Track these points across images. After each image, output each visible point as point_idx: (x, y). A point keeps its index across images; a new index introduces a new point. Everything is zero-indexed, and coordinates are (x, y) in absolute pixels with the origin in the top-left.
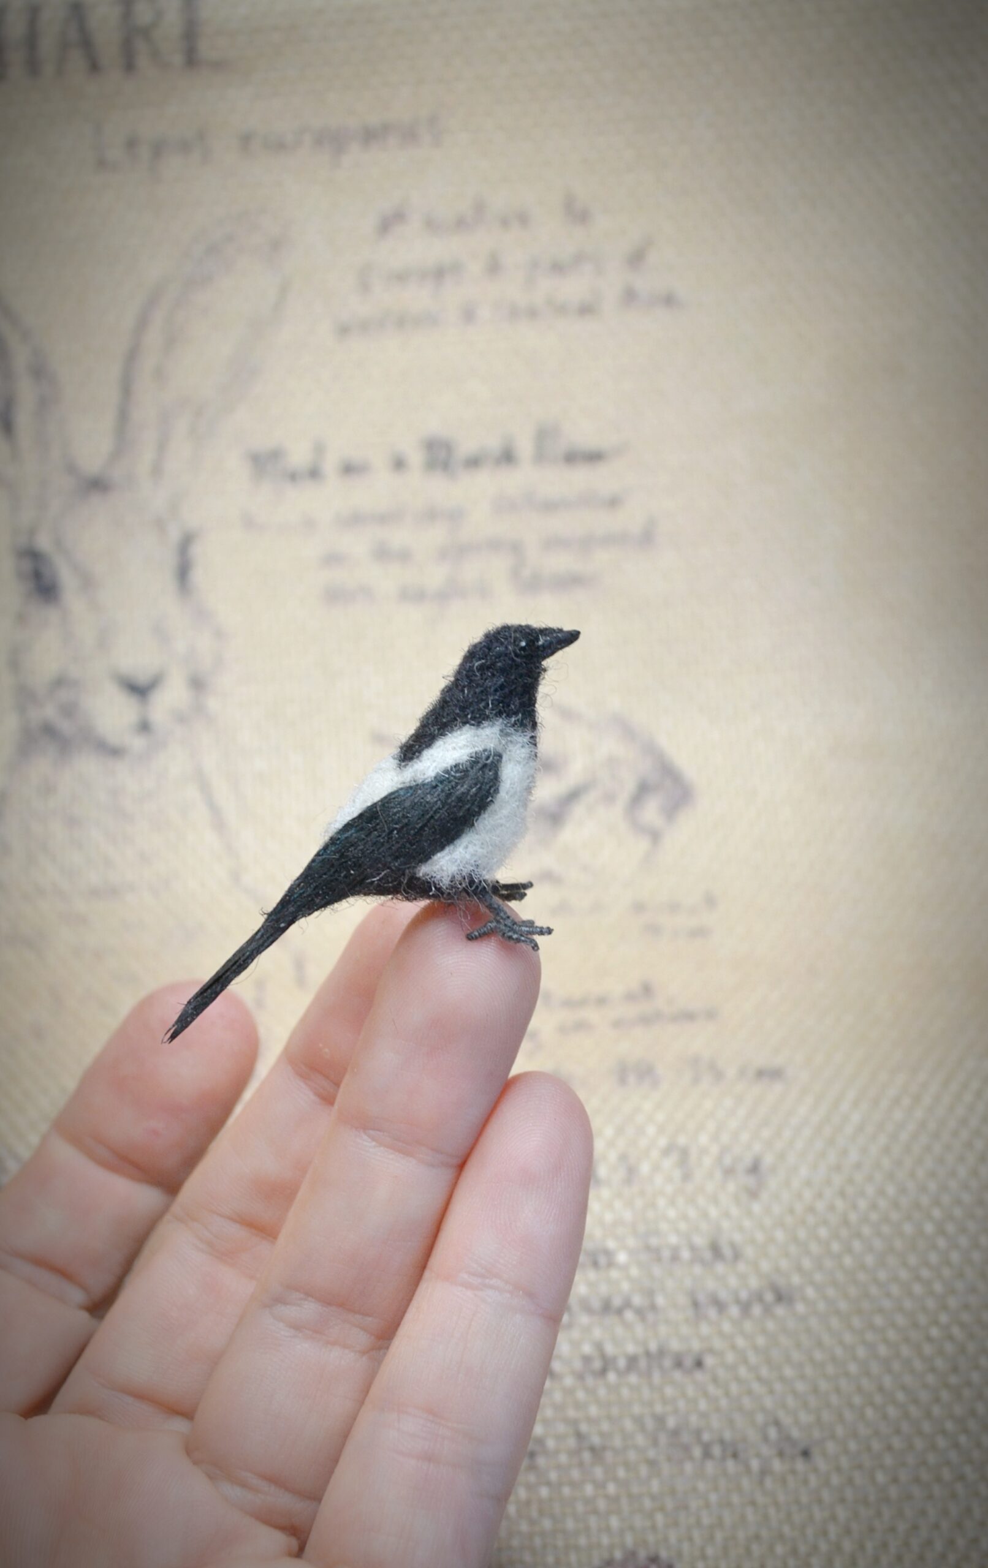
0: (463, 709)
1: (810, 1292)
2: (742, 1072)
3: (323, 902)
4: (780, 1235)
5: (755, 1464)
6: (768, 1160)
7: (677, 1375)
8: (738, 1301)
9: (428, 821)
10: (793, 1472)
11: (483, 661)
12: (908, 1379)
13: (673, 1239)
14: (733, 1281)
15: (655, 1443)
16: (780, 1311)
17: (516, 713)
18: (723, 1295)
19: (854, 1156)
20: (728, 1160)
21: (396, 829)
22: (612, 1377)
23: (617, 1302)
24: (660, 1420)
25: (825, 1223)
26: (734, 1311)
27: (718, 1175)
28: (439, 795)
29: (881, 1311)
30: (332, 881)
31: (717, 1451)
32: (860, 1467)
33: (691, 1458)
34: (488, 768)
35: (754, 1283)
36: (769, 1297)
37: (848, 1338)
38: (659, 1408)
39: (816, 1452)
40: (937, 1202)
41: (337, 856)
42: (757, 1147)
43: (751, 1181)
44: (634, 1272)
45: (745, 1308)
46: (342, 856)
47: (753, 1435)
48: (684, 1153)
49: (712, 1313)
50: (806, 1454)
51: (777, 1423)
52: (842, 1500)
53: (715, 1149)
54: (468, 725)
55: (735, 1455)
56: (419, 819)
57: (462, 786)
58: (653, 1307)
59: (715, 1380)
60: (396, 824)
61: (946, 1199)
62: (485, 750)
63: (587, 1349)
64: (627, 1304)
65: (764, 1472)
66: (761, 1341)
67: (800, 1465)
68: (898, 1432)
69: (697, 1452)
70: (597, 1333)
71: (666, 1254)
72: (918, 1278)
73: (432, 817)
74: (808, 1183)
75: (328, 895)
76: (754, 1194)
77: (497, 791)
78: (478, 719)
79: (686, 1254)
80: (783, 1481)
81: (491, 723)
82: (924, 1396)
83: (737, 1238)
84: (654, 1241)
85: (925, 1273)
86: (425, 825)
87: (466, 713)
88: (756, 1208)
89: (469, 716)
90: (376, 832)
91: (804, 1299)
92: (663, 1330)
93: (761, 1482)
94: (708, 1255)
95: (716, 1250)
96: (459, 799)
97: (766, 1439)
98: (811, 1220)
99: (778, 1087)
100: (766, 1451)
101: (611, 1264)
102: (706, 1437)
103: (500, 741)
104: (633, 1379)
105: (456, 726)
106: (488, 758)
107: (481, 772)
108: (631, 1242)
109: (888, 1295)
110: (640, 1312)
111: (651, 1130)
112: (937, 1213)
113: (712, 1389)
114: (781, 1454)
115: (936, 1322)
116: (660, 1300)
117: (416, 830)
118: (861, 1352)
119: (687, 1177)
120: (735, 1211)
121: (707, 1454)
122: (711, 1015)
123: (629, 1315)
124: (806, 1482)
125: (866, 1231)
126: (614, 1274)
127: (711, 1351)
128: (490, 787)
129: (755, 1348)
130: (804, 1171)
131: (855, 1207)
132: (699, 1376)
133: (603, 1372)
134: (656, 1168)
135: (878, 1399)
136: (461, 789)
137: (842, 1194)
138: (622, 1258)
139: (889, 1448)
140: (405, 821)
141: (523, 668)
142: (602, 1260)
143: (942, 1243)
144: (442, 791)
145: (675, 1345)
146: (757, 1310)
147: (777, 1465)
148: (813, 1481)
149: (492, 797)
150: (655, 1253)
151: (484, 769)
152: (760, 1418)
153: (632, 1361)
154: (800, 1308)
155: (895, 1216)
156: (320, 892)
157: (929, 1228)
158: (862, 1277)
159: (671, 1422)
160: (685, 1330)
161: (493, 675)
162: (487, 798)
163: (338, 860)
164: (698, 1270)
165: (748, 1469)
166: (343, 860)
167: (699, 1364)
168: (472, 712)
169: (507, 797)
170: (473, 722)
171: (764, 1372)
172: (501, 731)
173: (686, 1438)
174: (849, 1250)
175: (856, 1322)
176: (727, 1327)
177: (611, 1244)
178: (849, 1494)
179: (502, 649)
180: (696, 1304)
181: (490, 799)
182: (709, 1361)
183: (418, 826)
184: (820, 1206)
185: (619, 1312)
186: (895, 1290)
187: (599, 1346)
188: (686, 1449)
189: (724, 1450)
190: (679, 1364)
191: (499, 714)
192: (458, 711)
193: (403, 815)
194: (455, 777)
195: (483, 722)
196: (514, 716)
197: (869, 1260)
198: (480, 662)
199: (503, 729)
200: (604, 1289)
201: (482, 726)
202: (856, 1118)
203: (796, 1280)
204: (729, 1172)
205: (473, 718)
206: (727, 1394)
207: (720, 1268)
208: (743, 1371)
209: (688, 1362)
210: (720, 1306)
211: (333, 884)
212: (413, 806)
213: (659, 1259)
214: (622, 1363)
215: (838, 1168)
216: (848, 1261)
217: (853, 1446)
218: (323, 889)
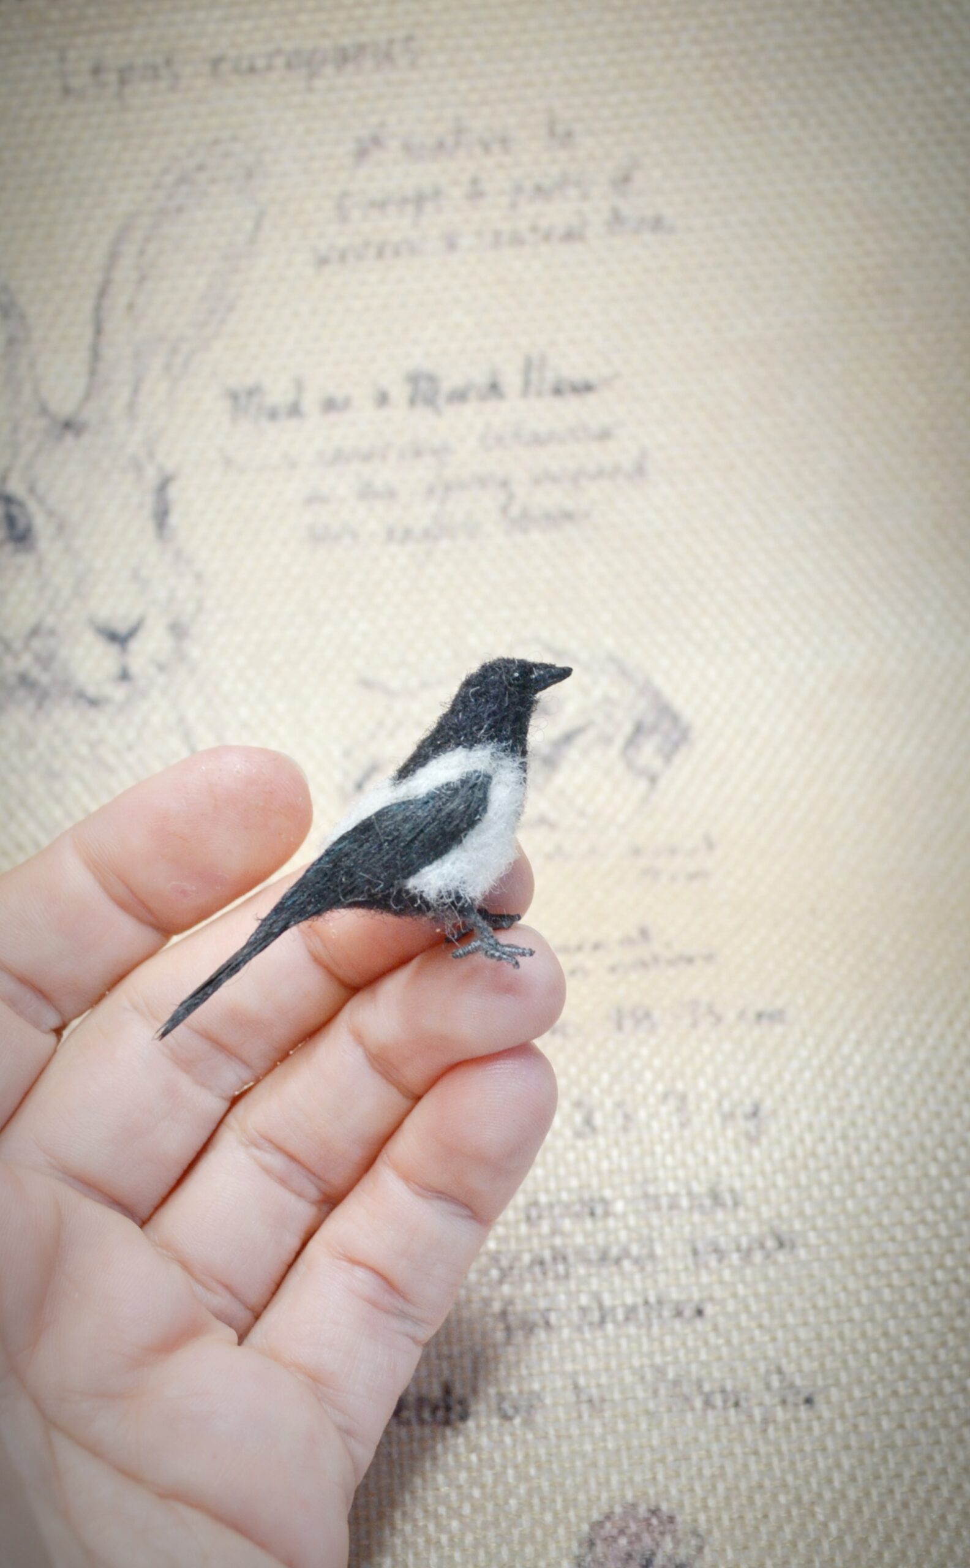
0: (457, 731)
1: (812, 1237)
2: (741, 1015)
3: (315, 910)
4: (780, 1180)
5: (757, 1413)
6: (768, 1104)
7: (677, 1325)
8: (738, 1249)
9: (418, 834)
10: (797, 1420)
11: (478, 688)
12: (913, 1323)
13: (672, 1187)
14: (733, 1228)
15: (655, 1393)
16: (781, 1257)
17: (507, 739)
18: (722, 1242)
19: (856, 1099)
20: (726, 1106)
21: (387, 840)
22: (610, 1327)
23: (614, 1251)
24: (660, 1371)
25: (828, 1167)
26: (735, 1258)
27: (717, 1119)
28: (429, 810)
29: (885, 1255)
30: (325, 889)
31: (718, 1400)
32: (864, 1414)
33: (693, 1409)
34: (478, 787)
35: (754, 1229)
36: (770, 1244)
37: (852, 1284)
38: (658, 1360)
39: (819, 1400)
40: (942, 1144)
41: (330, 866)
42: (757, 1091)
43: (751, 1126)
44: (632, 1221)
45: (747, 1255)
46: (335, 866)
47: (755, 1385)
48: (683, 1098)
49: (713, 1262)
50: (809, 1401)
51: (780, 1371)
52: (847, 1447)
53: (714, 1095)
54: (461, 747)
55: (737, 1404)
56: (410, 832)
57: (452, 803)
58: (652, 1256)
59: (715, 1329)
60: (388, 836)
61: (950, 1141)
62: (475, 771)
63: (584, 1300)
64: (626, 1253)
65: (765, 1421)
66: (762, 1288)
67: (803, 1413)
68: (904, 1377)
69: (698, 1403)
70: (594, 1284)
71: (664, 1202)
72: (923, 1221)
73: (422, 831)
74: (810, 1127)
75: (320, 902)
76: (754, 1140)
77: (485, 810)
78: (471, 742)
79: (685, 1202)
80: (787, 1429)
81: (482, 746)
82: (930, 1340)
83: (737, 1184)
84: (651, 1190)
85: (930, 1216)
86: (415, 838)
87: (459, 735)
88: (756, 1153)
89: (462, 738)
90: (368, 844)
91: (807, 1245)
92: (662, 1278)
93: (765, 1431)
94: (707, 1202)
95: (715, 1197)
96: (449, 815)
97: (768, 1387)
98: (812, 1163)
99: (779, 1029)
100: (768, 1399)
101: (607, 1214)
102: (707, 1387)
103: (490, 764)
104: (632, 1330)
105: (449, 747)
106: (478, 777)
107: (470, 792)
108: (628, 1190)
109: (893, 1239)
110: (637, 1261)
111: (648, 1076)
112: (941, 1154)
113: (712, 1338)
114: (784, 1402)
115: (942, 1266)
116: (659, 1250)
117: (406, 843)
118: (865, 1297)
119: (683, 1125)
120: (734, 1157)
121: (708, 1403)
122: (709, 958)
123: (627, 1264)
124: (810, 1429)
125: (869, 1174)
126: (611, 1222)
127: (711, 1299)
128: (479, 806)
129: (756, 1295)
130: (804, 1115)
131: (857, 1149)
132: (699, 1324)
133: (602, 1321)
134: (654, 1115)
135: (883, 1344)
136: (451, 806)
137: (844, 1137)
138: (619, 1206)
139: (895, 1393)
140: (396, 834)
141: (516, 697)
142: (599, 1210)
143: (946, 1185)
144: (433, 807)
145: (675, 1295)
146: (758, 1257)
147: (780, 1414)
148: (817, 1430)
149: (480, 815)
150: (654, 1202)
151: (474, 789)
152: (762, 1367)
153: (631, 1312)
154: (802, 1253)
155: (898, 1158)
156: (313, 900)
157: (934, 1170)
158: (864, 1220)
159: (671, 1374)
160: (684, 1279)
161: (487, 701)
162: (476, 816)
163: (331, 869)
164: (697, 1217)
165: (750, 1417)
166: (336, 870)
167: (700, 1312)
168: (465, 735)
169: (495, 818)
170: (465, 744)
171: (766, 1320)
172: (492, 754)
173: (686, 1389)
174: (853, 1194)
175: (859, 1267)
176: (727, 1274)
177: (608, 1193)
178: (854, 1441)
179: (497, 678)
180: (695, 1252)
181: (478, 817)
182: (709, 1310)
183: (408, 839)
184: (821, 1149)
185: (618, 1261)
186: (899, 1233)
187: (597, 1297)
188: (687, 1399)
189: (725, 1401)
190: (679, 1314)
191: (491, 738)
192: (451, 733)
193: (395, 827)
194: (445, 794)
195: (475, 745)
196: (505, 742)
197: (872, 1203)
198: (475, 689)
199: (494, 753)
200: (601, 1239)
201: (474, 748)
202: (858, 1059)
203: (797, 1225)
204: (729, 1117)
205: (467, 740)
206: (728, 1342)
207: (720, 1215)
208: (744, 1319)
209: (688, 1312)
210: (719, 1252)
211: (325, 892)
212: (406, 820)
213: (658, 1208)
214: (620, 1315)
215: (840, 1111)
216: (850, 1204)
217: (857, 1393)
218: (315, 898)
